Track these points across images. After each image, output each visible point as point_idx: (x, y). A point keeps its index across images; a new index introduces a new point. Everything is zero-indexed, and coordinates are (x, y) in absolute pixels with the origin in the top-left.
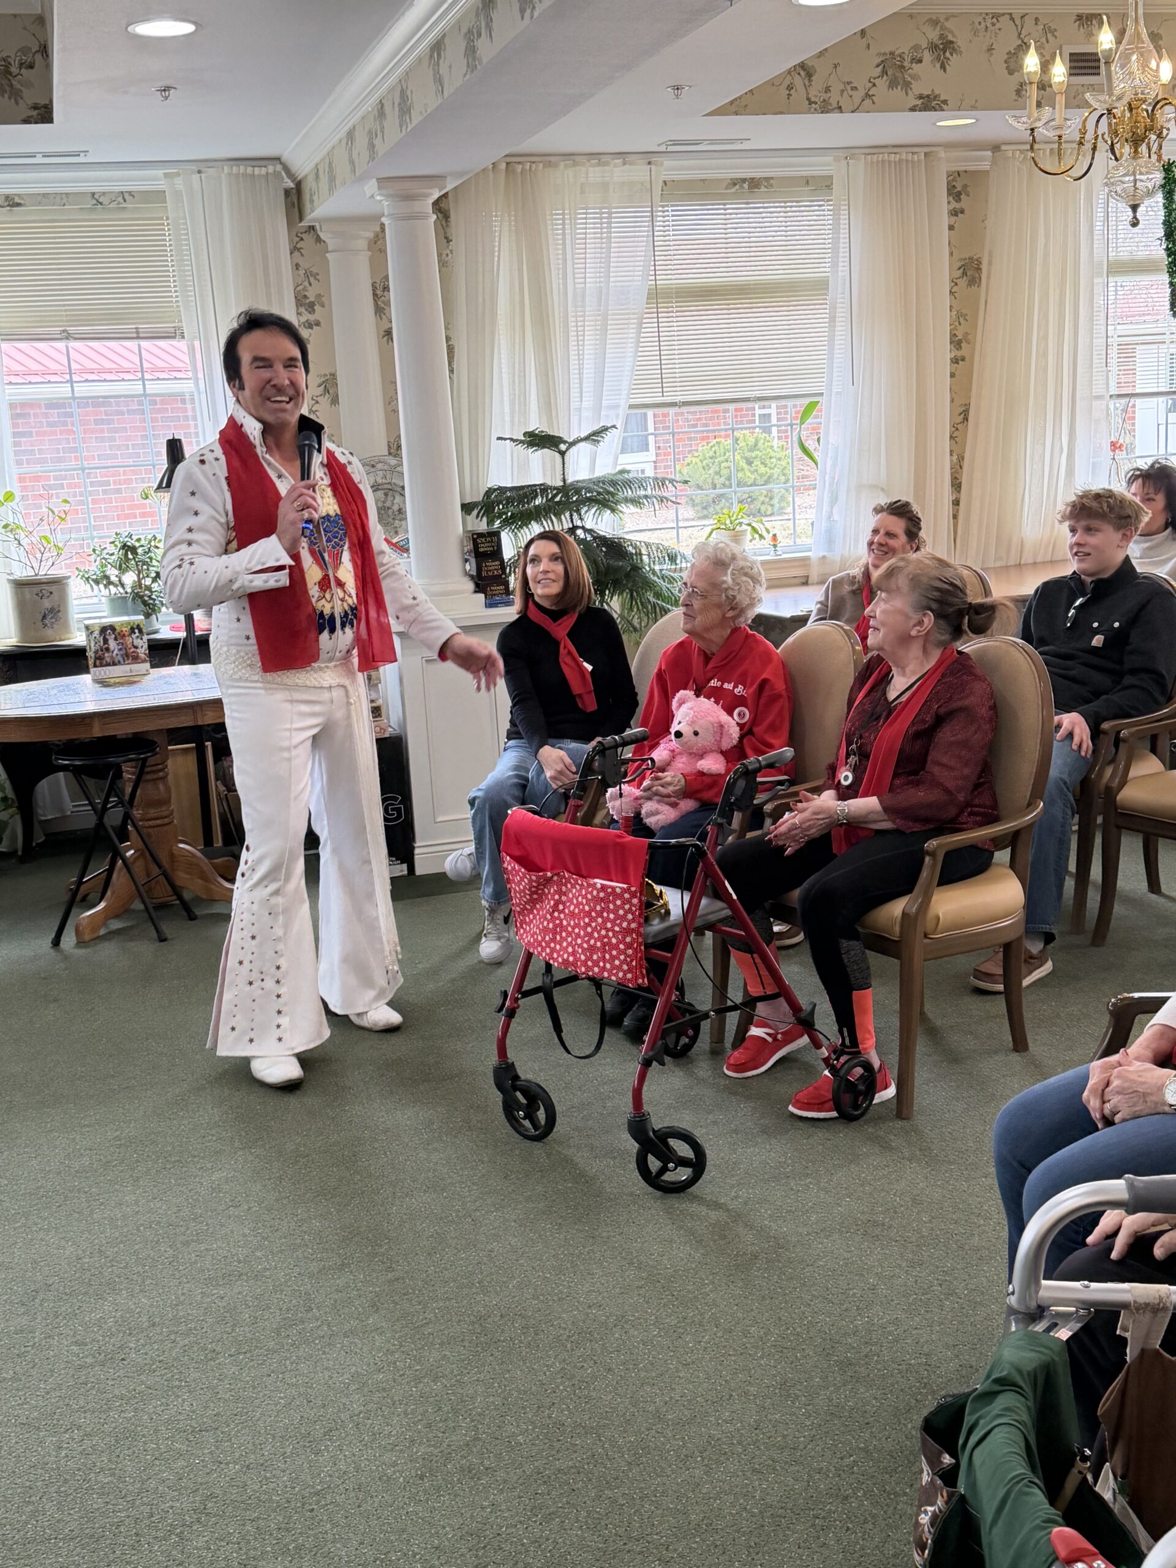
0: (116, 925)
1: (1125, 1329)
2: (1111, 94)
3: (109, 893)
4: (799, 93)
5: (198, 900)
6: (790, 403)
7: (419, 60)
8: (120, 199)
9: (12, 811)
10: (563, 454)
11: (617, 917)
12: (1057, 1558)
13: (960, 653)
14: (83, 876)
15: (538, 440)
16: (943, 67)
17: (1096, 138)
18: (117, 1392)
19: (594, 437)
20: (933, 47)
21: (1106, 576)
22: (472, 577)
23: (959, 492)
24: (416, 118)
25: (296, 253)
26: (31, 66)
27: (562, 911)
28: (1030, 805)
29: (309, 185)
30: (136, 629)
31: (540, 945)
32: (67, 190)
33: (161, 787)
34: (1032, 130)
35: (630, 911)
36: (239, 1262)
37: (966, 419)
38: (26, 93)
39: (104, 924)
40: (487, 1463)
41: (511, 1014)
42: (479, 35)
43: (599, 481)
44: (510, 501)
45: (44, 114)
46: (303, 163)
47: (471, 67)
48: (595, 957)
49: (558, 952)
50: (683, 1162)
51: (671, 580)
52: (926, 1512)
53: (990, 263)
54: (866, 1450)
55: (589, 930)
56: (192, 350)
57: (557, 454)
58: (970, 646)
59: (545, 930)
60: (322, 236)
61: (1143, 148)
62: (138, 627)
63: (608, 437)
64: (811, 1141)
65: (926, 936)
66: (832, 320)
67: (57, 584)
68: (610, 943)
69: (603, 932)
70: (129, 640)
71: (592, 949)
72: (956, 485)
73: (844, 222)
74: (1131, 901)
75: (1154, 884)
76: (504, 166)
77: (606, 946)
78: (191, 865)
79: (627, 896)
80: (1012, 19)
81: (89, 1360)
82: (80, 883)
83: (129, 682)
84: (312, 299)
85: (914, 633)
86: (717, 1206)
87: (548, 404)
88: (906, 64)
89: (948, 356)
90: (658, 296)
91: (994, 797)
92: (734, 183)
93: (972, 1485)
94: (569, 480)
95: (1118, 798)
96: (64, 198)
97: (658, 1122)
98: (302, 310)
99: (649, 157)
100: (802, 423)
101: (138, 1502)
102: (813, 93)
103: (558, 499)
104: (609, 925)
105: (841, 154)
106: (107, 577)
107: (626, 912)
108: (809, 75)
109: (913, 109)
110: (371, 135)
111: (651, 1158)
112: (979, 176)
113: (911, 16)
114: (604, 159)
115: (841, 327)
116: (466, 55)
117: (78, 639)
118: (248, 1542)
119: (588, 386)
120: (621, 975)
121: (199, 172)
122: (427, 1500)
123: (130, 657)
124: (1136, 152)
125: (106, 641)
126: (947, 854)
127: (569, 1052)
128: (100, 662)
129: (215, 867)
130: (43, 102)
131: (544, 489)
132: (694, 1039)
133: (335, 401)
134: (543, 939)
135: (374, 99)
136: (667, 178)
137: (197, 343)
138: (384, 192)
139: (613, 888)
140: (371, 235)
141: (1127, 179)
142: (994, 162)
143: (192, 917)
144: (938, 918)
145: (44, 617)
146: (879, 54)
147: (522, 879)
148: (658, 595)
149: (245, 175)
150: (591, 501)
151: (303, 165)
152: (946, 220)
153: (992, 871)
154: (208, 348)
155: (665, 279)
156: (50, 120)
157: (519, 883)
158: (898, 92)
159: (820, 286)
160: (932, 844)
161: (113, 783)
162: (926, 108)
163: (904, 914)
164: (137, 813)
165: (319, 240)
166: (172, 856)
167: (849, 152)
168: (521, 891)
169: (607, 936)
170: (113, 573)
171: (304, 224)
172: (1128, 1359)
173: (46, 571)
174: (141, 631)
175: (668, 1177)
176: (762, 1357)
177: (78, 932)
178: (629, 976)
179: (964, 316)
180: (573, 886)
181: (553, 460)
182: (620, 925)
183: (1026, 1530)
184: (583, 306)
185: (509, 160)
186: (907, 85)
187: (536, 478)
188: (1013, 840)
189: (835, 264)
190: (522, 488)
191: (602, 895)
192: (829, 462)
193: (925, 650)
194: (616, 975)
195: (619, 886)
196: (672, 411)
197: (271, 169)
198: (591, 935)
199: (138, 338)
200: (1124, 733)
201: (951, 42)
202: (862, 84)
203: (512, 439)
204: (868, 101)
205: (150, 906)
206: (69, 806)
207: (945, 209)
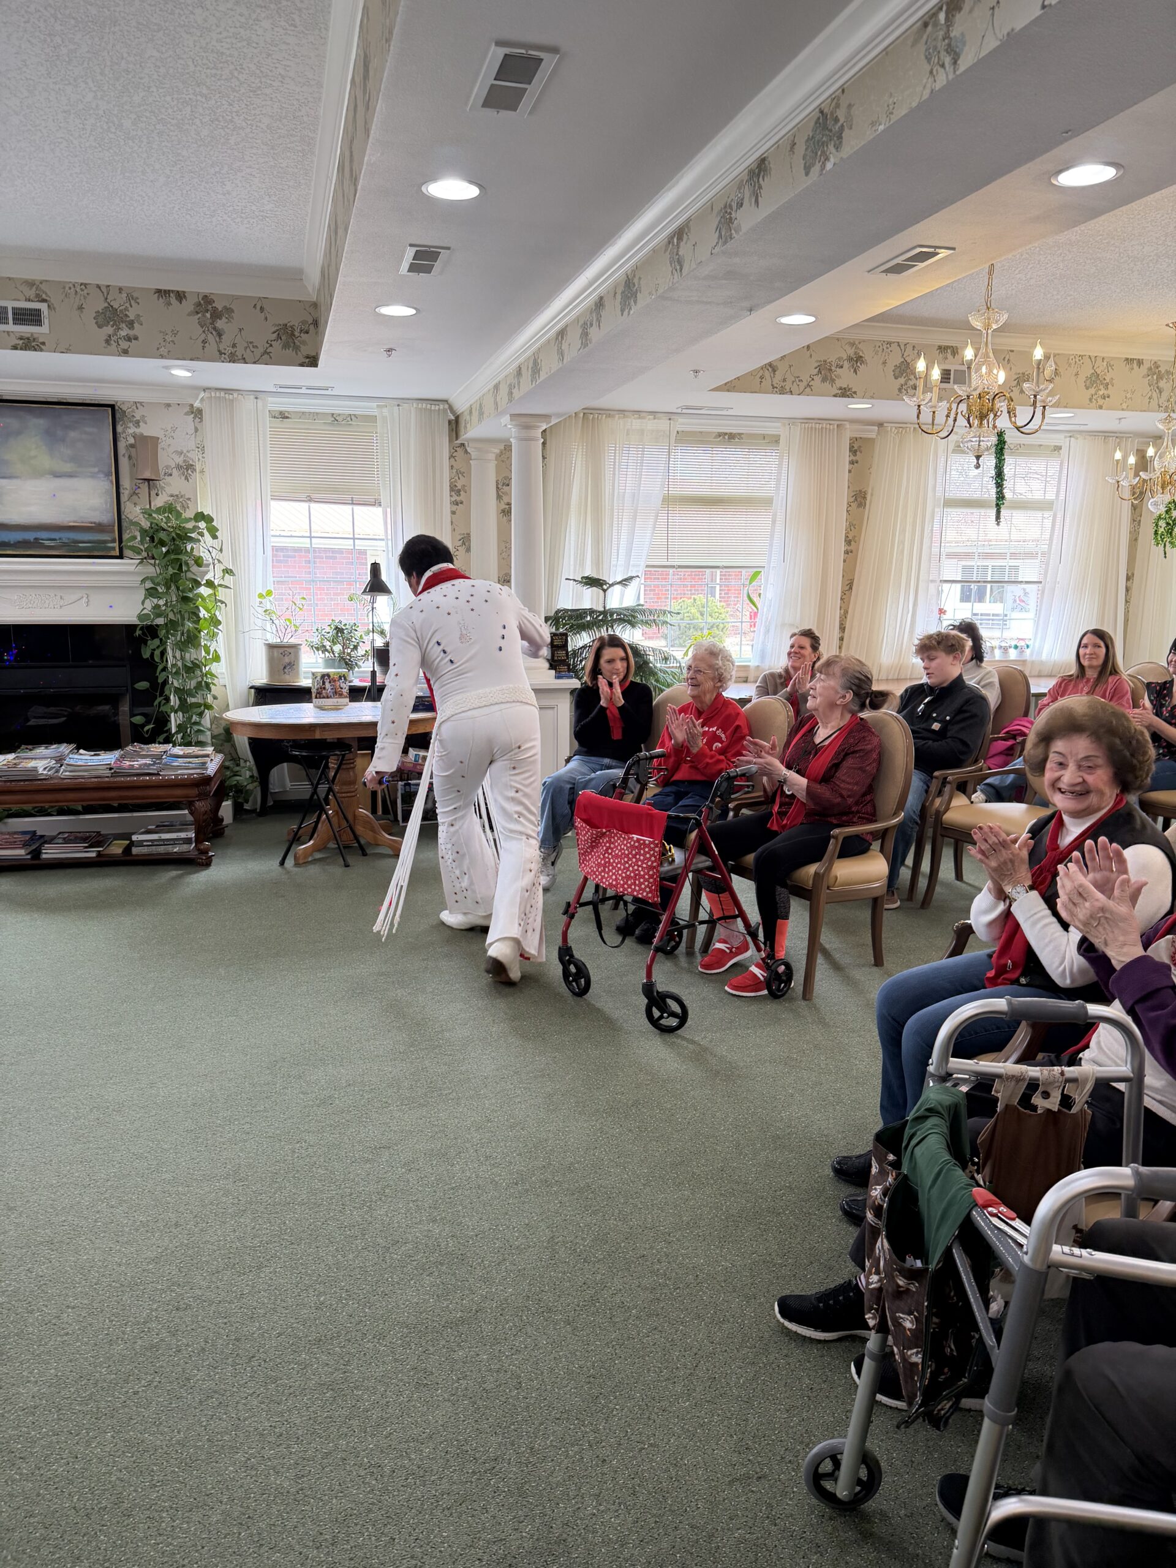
0: (318, 855)
1: (997, 1092)
2: (970, 387)
3: (315, 835)
4: (767, 383)
5: (369, 844)
6: (744, 571)
7: (549, 341)
8: (349, 419)
9: (256, 784)
10: (605, 591)
11: (645, 858)
12: (977, 1205)
13: (862, 719)
14: (301, 824)
15: (592, 582)
16: (855, 371)
17: (957, 414)
18: (328, 1122)
19: (625, 582)
20: (850, 359)
21: (945, 685)
22: (548, 660)
23: (844, 632)
24: (543, 376)
25: (452, 459)
26: (307, 332)
27: (611, 854)
28: (896, 814)
29: (466, 417)
30: (343, 677)
31: (595, 874)
32: (318, 411)
33: (351, 773)
34: (919, 406)
35: (653, 855)
36: (400, 1053)
37: (851, 588)
38: (303, 348)
39: (311, 855)
40: (556, 1178)
41: (572, 917)
42: (591, 325)
43: (627, 609)
44: (570, 617)
45: (312, 361)
46: (461, 404)
47: (584, 345)
48: (629, 882)
49: (606, 878)
50: (673, 1014)
51: (665, 672)
52: (875, 1189)
53: (872, 495)
54: (790, 1187)
55: (627, 865)
56: (385, 513)
57: (601, 591)
58: (866, 714)
59: (599, 865)
60: (469, 450)
61: (985, 422)
62: (344, 676)
63: (634, 584)
64: (750, 1009)
65: (828, 888)
66: (774, 522)
67: (295, 647)
68: (639, 874)
69: (636, 867)
70: (338, 684)
71: (628, 877)
72: (842, 629)
73: (785, 463)
74: (947, 885)
75: (959, 876)
76: (582, 415)
77: (637, 876)
78: (367, 823)
79: (652, 846)
80: (899, 345)
81: (311, 1103)
82: (300, 828)
83: (337, 708)
84: (459, 487)
85: (838, 703)
86: (693, 1042)
87: (598, 562)
88: (833, 368)
89: (843, 549)
90: (670, 501)
91: (874, 807)
92: (720, 435)
93: (914, 1167)
94: (607, 608)
95: (944, 817)
96: (315, 416)
97: (661, 987)
98: (453, 493)
99: (670, 415)
100: (750, 583)
101: (343, 1186)
102: (775, 381)
103: (600, 618)
104: (640, 863)
105: (787, 422)
106: (324, 646)
107: (651, 856)
108: (774, 371)
109: (835, 396)
110: (511, 387)
111: (655, 1010)
112: (870, 441)
113: (838, 340)
114: (643, 414)
115: (779, 527)
116: (581, 337)
117: (305, 682)
118: (412, 1213)
119: (622, 552)
120: (645, 894)
121: (398, 405)
122: (520, 1197)
123: (337, 693)
124: (981, 423)
125: (324, 683)
126: (845, 839)
127: (605, 943)
128: (319, 695)
129: (380, 824)
130: (314, 354)
131: (591, 611)
132: (678, 944)
133: (468, 550)
134: (597, 870)
135: (515, 365)
136: (679, 430)
137: (389, 510)
138: (514, 423)
139: (644, 841)
140: (497, 451)
141: (974, 439)
142: (879, 433)
143: (364, 854)
144: (836, 878)
145: (285, 668)
146: (817, 361)
147: (587, 833)
148: (657, 681)
149: (426, 409)
150: (621, 621)
151: (461, 406)
152: (847, 467)
153: (870, 853)
154: (395, 512)
155: (676, 491)
156: (316, 365)
157: (585, 835)
158: (827, 384)
159: (767, 502)
160: (835, 832)
161: (323, 773)
162: (843, 395)
163: (816, 874)
164: (336, 788)
165: (466, 452)
166: (355, 816)
167: (792, 421)
168: (585, 840)
169: (638, 870)
170: (328, 644)
171: (458, 442)
172: (998, 1110)
173: (289, 640)
174: (345, 679)
175: (663, 1022)
176: (724, 1130)
177: (296, 858)
178: (650, 895)
179: (854, 526)
180: (619, 839)
181: (598, 594)
182: (646, 864)
183: (953, 1190)
184: (623, 503)
185: (585, 411)
186: (833, 381)
187: (587, 605)
188: (883, 834)
189: (777, 488)
190: (578, 610)
191: (637, 844)
192: (765, 609)
193: (842, 714)
194: (642, 894)
195: (648, 840)
196: (671, 570)
197: (441, 407)
198: (628, 869)
199: (353, 504)
200: (950, 778)
201: (861, 357)
202: (806, 378)
203: (574, 580)
204: (808, 389)
205: (341, 846)
206: (289, 785)
207: (847, 459)
